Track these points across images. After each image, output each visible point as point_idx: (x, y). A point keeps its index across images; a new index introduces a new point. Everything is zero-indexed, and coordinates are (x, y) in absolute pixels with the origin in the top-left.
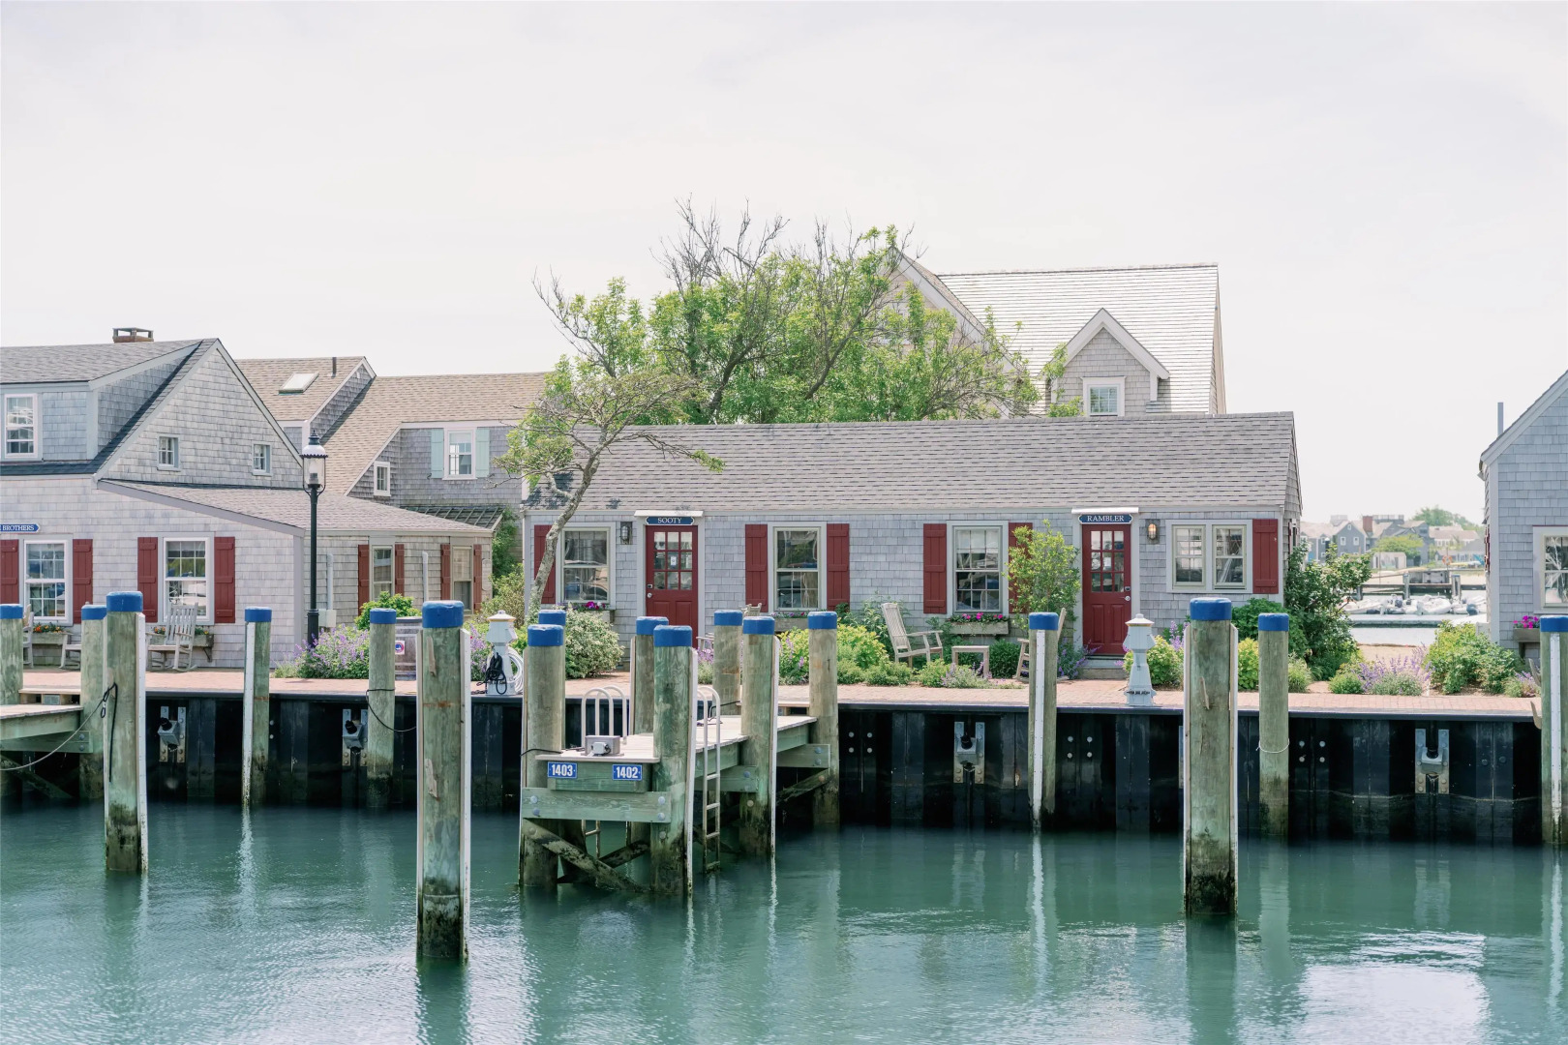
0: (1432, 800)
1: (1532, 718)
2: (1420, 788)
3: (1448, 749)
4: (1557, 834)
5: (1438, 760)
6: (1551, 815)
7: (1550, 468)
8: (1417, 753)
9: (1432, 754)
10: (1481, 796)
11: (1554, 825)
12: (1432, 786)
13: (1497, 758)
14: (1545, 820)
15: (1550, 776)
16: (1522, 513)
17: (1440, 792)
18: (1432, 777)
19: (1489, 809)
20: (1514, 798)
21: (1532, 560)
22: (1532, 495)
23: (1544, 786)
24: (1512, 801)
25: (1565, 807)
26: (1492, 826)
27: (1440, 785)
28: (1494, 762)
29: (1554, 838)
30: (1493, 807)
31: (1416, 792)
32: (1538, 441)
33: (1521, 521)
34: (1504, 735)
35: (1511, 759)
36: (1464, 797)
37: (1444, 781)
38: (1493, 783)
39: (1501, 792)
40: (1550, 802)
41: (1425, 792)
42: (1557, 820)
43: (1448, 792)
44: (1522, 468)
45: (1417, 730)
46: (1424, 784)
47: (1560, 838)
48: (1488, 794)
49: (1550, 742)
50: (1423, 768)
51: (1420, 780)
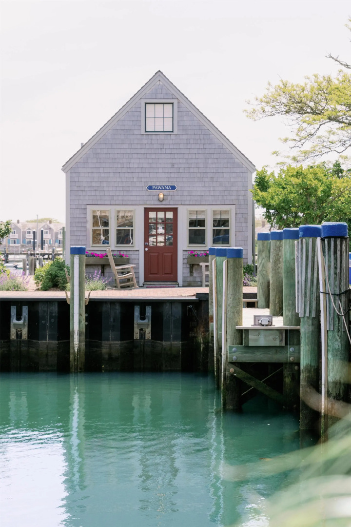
0: (19, 343)
1: (66, 299)
2: (13, 337)
3: (27, 316)
4: (76, 358)
5: (21, 322)
6: (74, 348)
7: (95, 175)
8: (11, 319)
9: (19, 319)
10: (42, 340)
11: (75, 353)
12: (19, 336)
13: (50, 319)
14: (71, 351)
15: (73, 328)
16: (81, 198)
17: (23, 339)
18: (19, 331)
19: (45, 346)
20: (58, 340)
21: (86, 222)
22: (87, 189)
23: (71, 334)
24: (57, 342)
25: (81, 344)
26: (47, 355)
27: (23, 335)
28: (48, 321)
29: (75, 359)
30: (47, 346)
31: (11, 339)
32: (90, 161)
33: (80, 202)
34: (54, 308)
35: (57, 320)
36: (34, 341)
37: (25, 333)
38: (48, 333)
39: (51, 338)
40: (73, 341)
41: (15, 339)
42: (76, 350)
43: (27, 339)
44: (82, 175)
45: (12, 307)
46: (15, 334)
47: (77, 360)
48: (45, 338)
49: (73, 311)
50: (14, 327)
51: (13, 333)
